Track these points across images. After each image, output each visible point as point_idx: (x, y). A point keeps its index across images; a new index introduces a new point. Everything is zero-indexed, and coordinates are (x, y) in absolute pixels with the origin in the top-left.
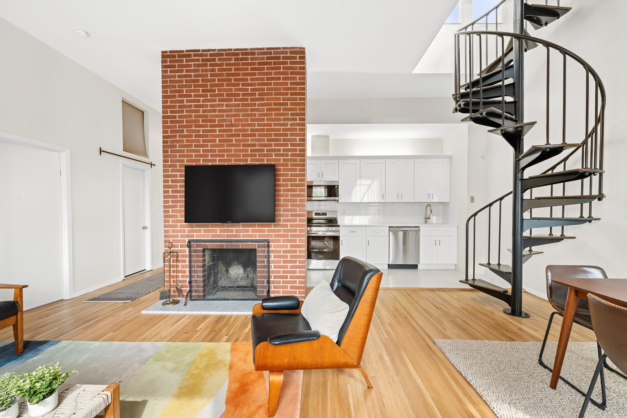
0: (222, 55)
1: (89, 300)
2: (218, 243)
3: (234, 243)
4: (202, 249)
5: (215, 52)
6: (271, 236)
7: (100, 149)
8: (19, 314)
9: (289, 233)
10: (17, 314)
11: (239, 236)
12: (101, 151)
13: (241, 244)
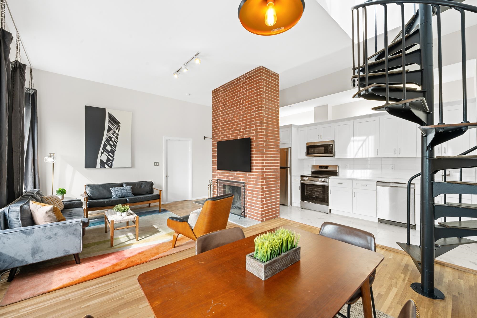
0: (229, 85)
1: (194, 202)
2: (228, 182)
3: (233, 183)
4: (223, 184)
5: (228, 84)
6: (246, 180)
7: (205, 137)
8: (160, 199)
9: (254, 180)
10: (159, 199)
11: (234, 179)
12: (205, 138)
13: (235, 183)
